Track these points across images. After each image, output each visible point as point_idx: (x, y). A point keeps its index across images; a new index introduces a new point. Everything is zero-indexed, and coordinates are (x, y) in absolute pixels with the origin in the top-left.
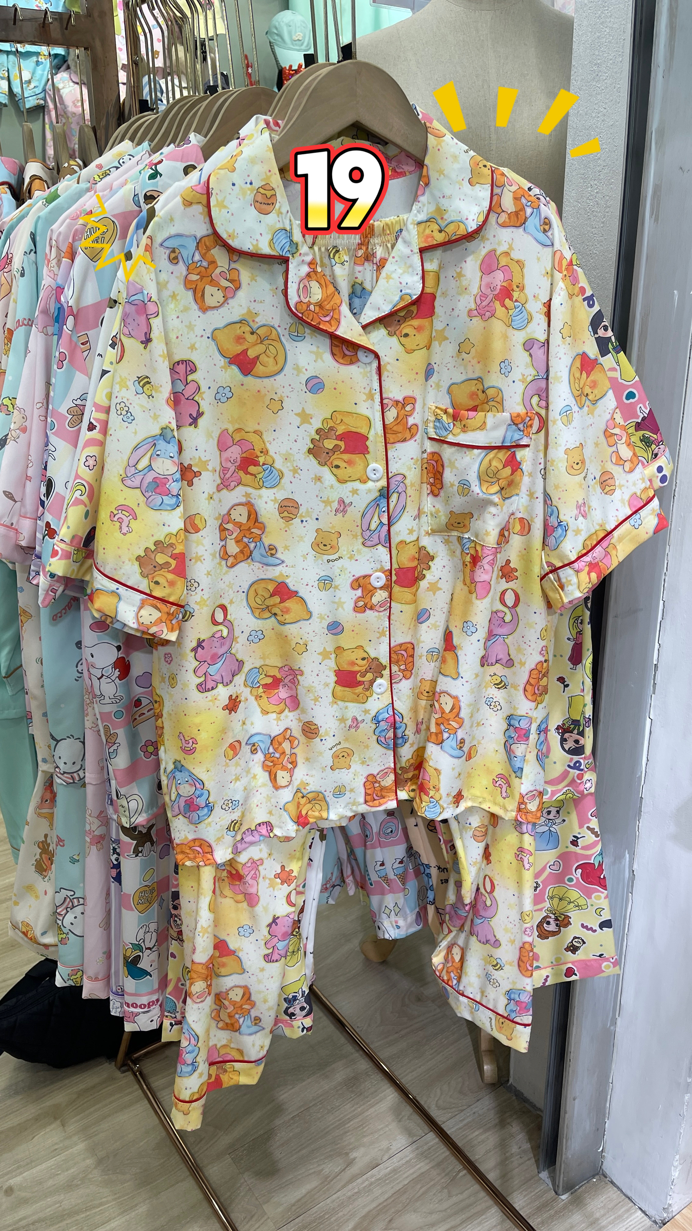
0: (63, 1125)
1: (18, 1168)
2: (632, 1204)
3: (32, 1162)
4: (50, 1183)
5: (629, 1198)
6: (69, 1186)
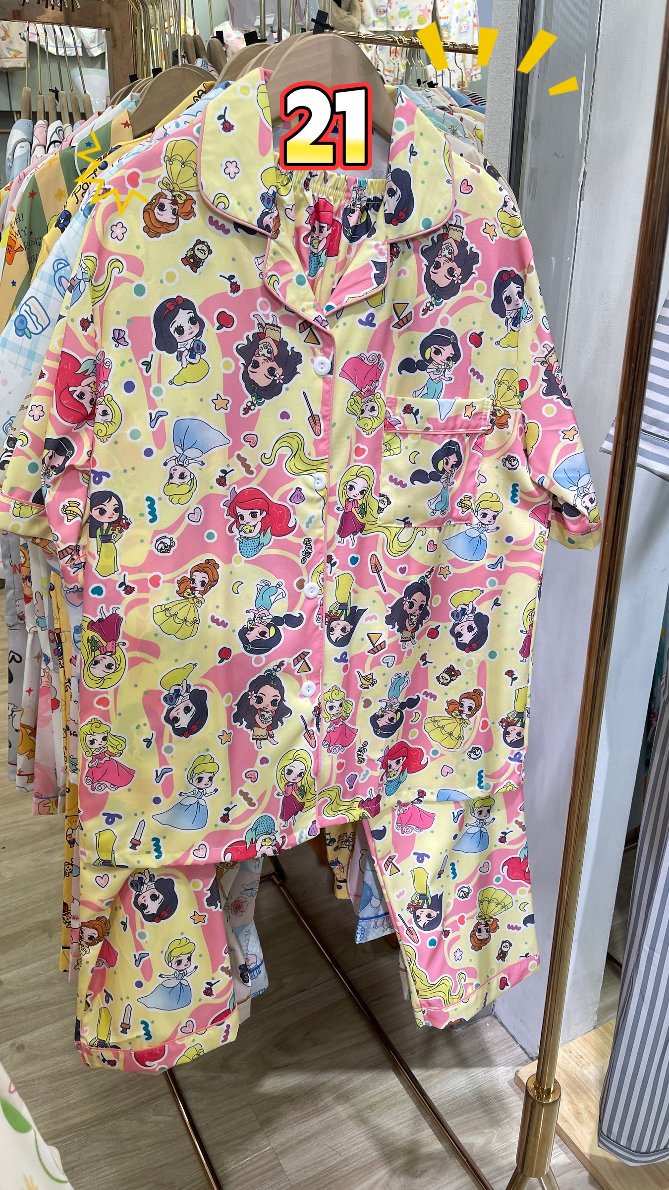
0: (50, 937)
1: (10, 966)
2: (515, 1042)
3: (22, 962)
4: (34, 980)
5: (513, 1037)
6: (48, 984)
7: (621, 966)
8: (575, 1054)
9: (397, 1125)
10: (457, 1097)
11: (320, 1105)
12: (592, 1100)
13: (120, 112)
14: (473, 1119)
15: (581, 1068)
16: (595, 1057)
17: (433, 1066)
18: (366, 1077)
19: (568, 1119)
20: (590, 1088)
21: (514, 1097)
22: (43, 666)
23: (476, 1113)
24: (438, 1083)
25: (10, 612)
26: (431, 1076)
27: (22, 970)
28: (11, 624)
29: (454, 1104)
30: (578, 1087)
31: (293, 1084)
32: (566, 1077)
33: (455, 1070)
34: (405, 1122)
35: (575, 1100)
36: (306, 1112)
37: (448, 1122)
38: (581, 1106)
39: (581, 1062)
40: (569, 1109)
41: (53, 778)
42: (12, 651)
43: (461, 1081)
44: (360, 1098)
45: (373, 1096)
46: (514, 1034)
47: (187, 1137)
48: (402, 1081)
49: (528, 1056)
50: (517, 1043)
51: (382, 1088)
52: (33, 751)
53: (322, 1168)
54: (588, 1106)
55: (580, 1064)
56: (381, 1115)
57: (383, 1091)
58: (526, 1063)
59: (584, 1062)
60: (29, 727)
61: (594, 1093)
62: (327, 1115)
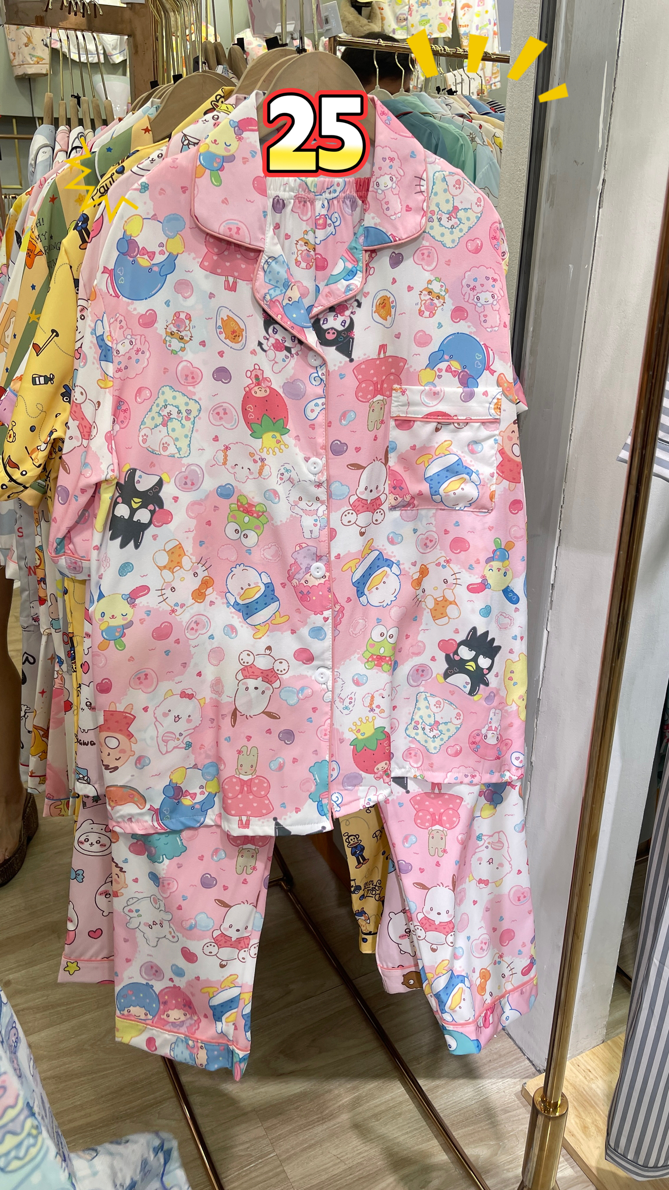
7: (631, 980)
8: (583, 1067)
9: (403, 1135)
10: (463, 1108)
11: (325, 1113)
12: (600, 1115)
13: (141, 118)
14: (479, 1131)
15: (589, 1082)
16: (603, 1072)
17: (439, 1077)
18: (372, 1086)
19: (575, 1133)
20: (598, 1102)
21: (521, 1110)
22: (57, 668)
23: (482, 1124)
24: (444, 1093)
25: (25, 614)
26: (437, 1086)
27: (31, 969)
28: (26, 626)
29: (460, 1115)
30: (585, 1101)
31: (299, 1091)
32: (574, 1090)
33: (462, 1081)
34: (411, 1132)
35: (582, 1114)
36: (311, 1119)
37: (454, 1134)
38: (589, 1120)
39: (589, 1076)
40: (576, 1123)
41: (65, 779)
42: (25, 653)
43: (467, 1093)
44: (365, 1107)
45: (379, 1105)
46: (521, 1046)
47: (192, 1142)
48: (409, 1091)
49: (536, 1069)
50: (524, 1055)
51: (387, 1097)
52: (45, 752)
53: (326, 1176)
54: (596, 1120)
55: (588, 1078)
56: (386, 1125)
57: (389, 1100)
58: (534, 1075)
59: (592, 1076)
60: (42, 729)
61: (602, 1107)
62: (332, 1123)
